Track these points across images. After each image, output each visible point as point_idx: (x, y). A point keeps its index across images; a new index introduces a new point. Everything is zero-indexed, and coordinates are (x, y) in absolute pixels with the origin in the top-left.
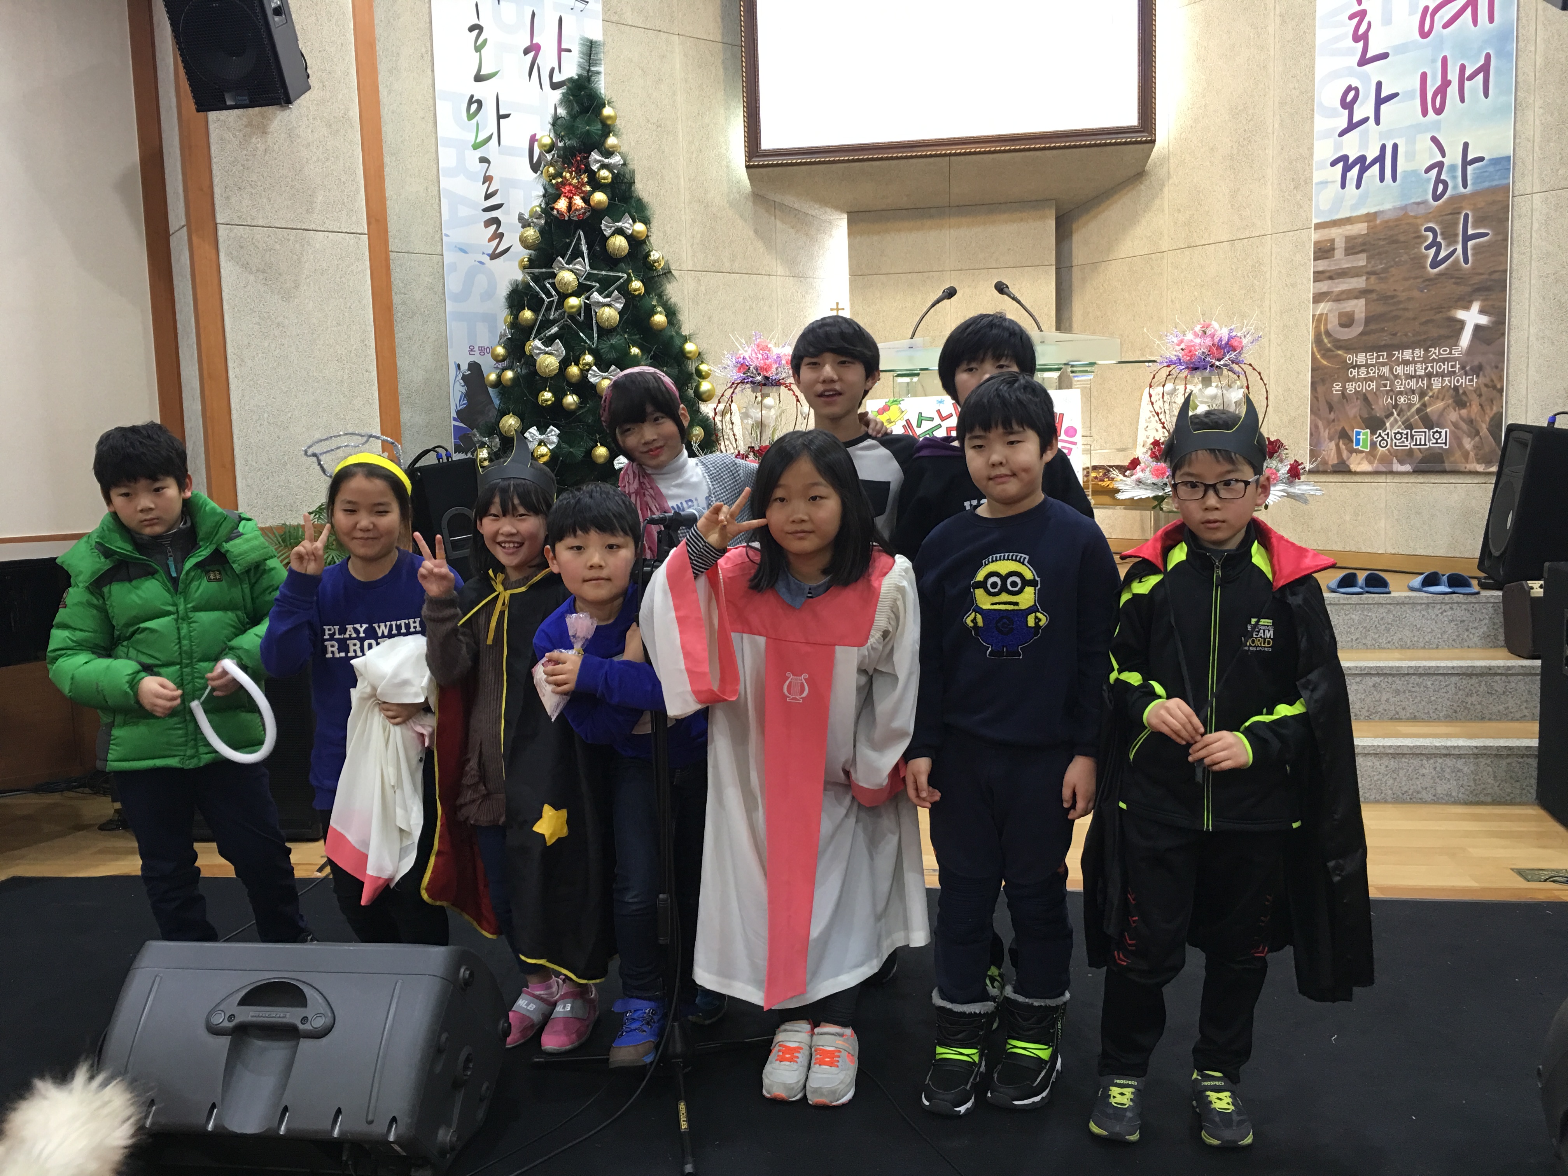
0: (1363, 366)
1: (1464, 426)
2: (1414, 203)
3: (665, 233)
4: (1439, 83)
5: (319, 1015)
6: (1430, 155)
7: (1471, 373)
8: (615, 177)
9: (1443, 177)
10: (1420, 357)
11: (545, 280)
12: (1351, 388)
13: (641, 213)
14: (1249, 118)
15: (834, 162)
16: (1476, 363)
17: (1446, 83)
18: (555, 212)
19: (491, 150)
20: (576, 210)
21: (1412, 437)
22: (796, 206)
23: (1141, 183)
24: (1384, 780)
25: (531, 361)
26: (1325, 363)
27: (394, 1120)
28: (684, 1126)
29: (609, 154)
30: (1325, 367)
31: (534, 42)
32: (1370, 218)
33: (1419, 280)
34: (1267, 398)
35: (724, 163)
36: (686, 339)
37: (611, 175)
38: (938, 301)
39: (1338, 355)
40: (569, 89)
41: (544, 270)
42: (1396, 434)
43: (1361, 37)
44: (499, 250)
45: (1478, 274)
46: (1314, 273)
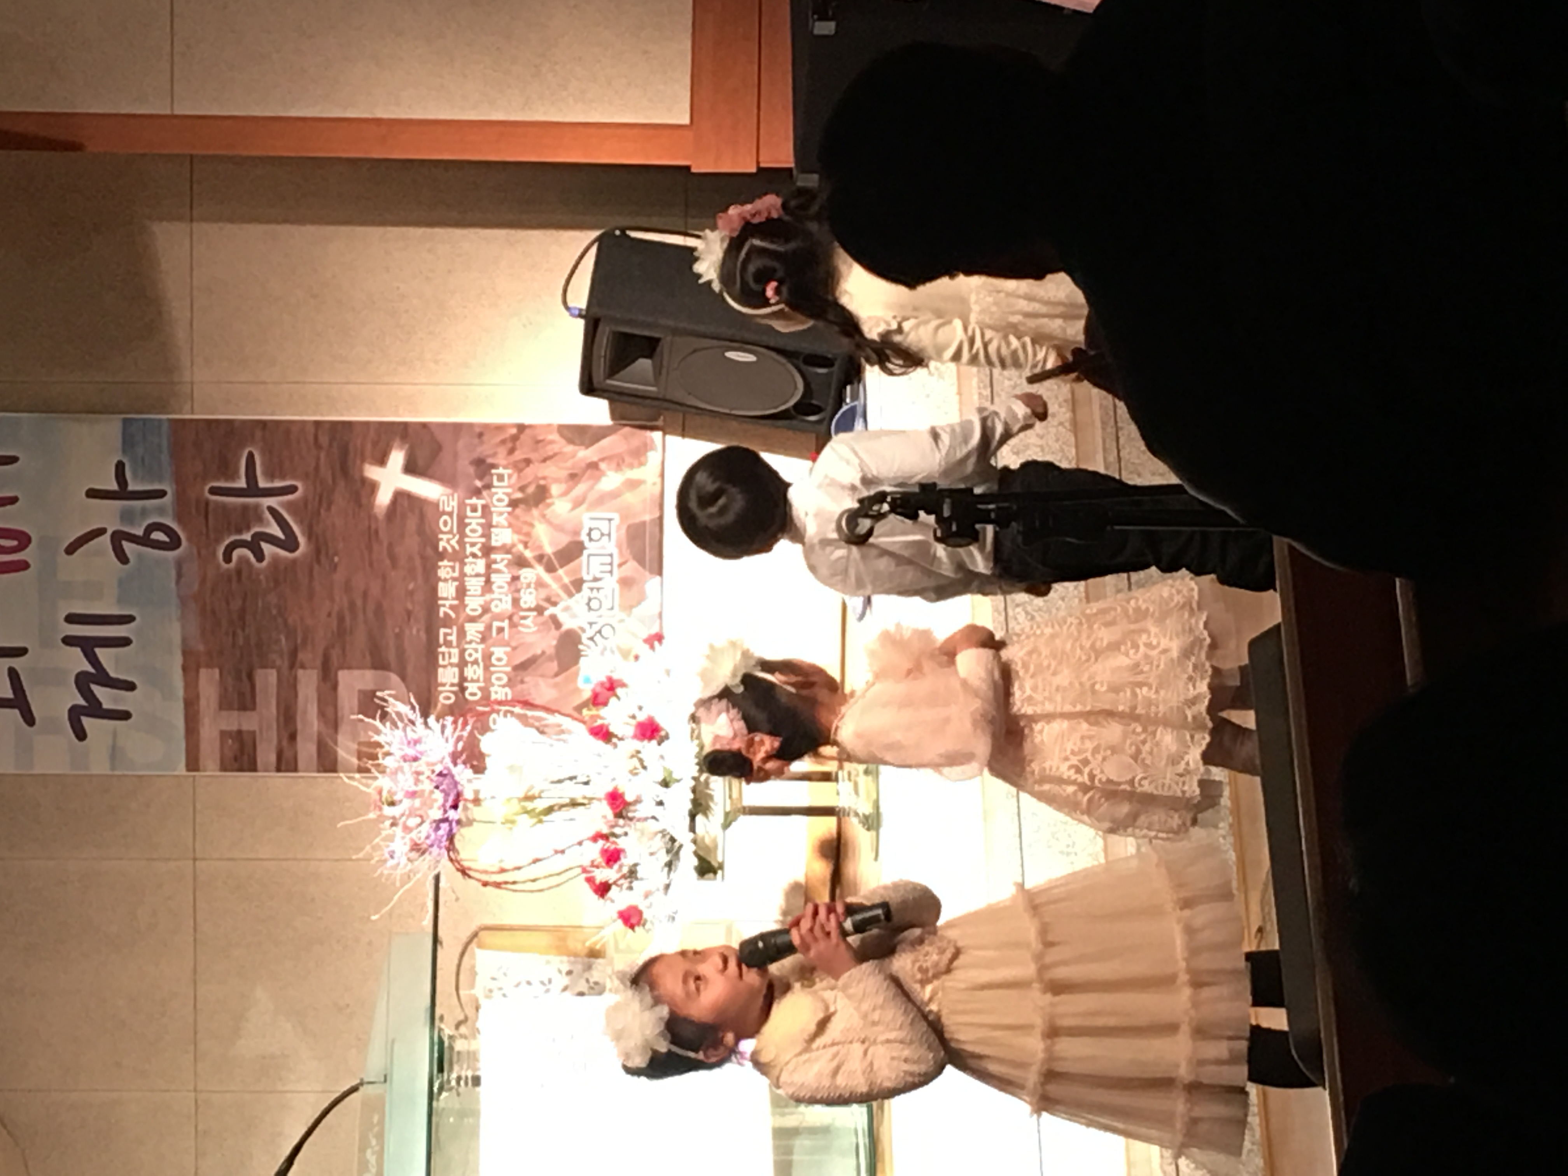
0: (461, 672)
1: (581, 488)
2: (178, 582)
6: (98, 555)
7: (486, 480)
9: (139, 532)
10: (453, 568)
12: (501, 695)
16: (471, 470)
21: (596, 580)
32: (190, 669)
33: (316, 568)
42: (590, 610)
45: (317, 468)
46: (278, 770)
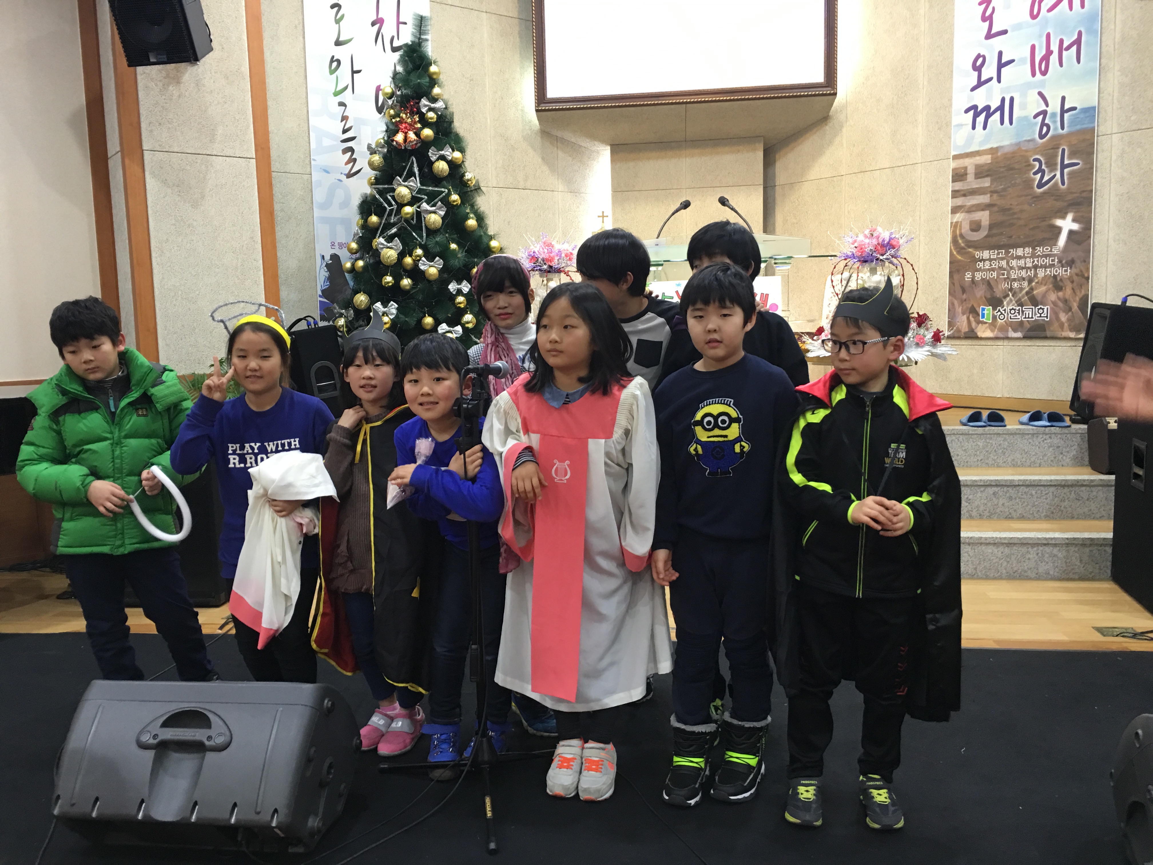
0: (987, 260)
1: (1061, 304)
2: (1026, 141)
3: (476, 159)
4: (1044, 52)
5: (220, 734)
6: (1036, 105)
7: (1065, 265)
8: (439, 117)
9: (1047, 121)
10: (1028, 253)
11: (387, 193)
12: (978, 276)
13: (458, 144)
14: (905, 77)
15: (601, 108)
16: (1070, 258)
17: (1049, 52)
18: (395, 143)
19: (347, 97)
20: (410, 142)
21: (1023, 312)
22: (573, 140)
23: (826, 125)
24: (1001, 562)
25: (376, 253)
26: (959, 257)
27: (276, 811)
28: (489, 814)
29: (434, 100)
30: (960, 261)
31: (379, 17)
32: (993, 151)
33: (1030, 197)
34: (917, 283)
35: (520, 107)
36: (491, 238)
37: (436, 116)
38: (677, 211)
39: (969, 252)
40: (405, 52)
41: (386, 186)
42: (1011, 310)
43: (987, 18)
44: (353, 171)
45: (1072, 193)
46: (952, 191)
